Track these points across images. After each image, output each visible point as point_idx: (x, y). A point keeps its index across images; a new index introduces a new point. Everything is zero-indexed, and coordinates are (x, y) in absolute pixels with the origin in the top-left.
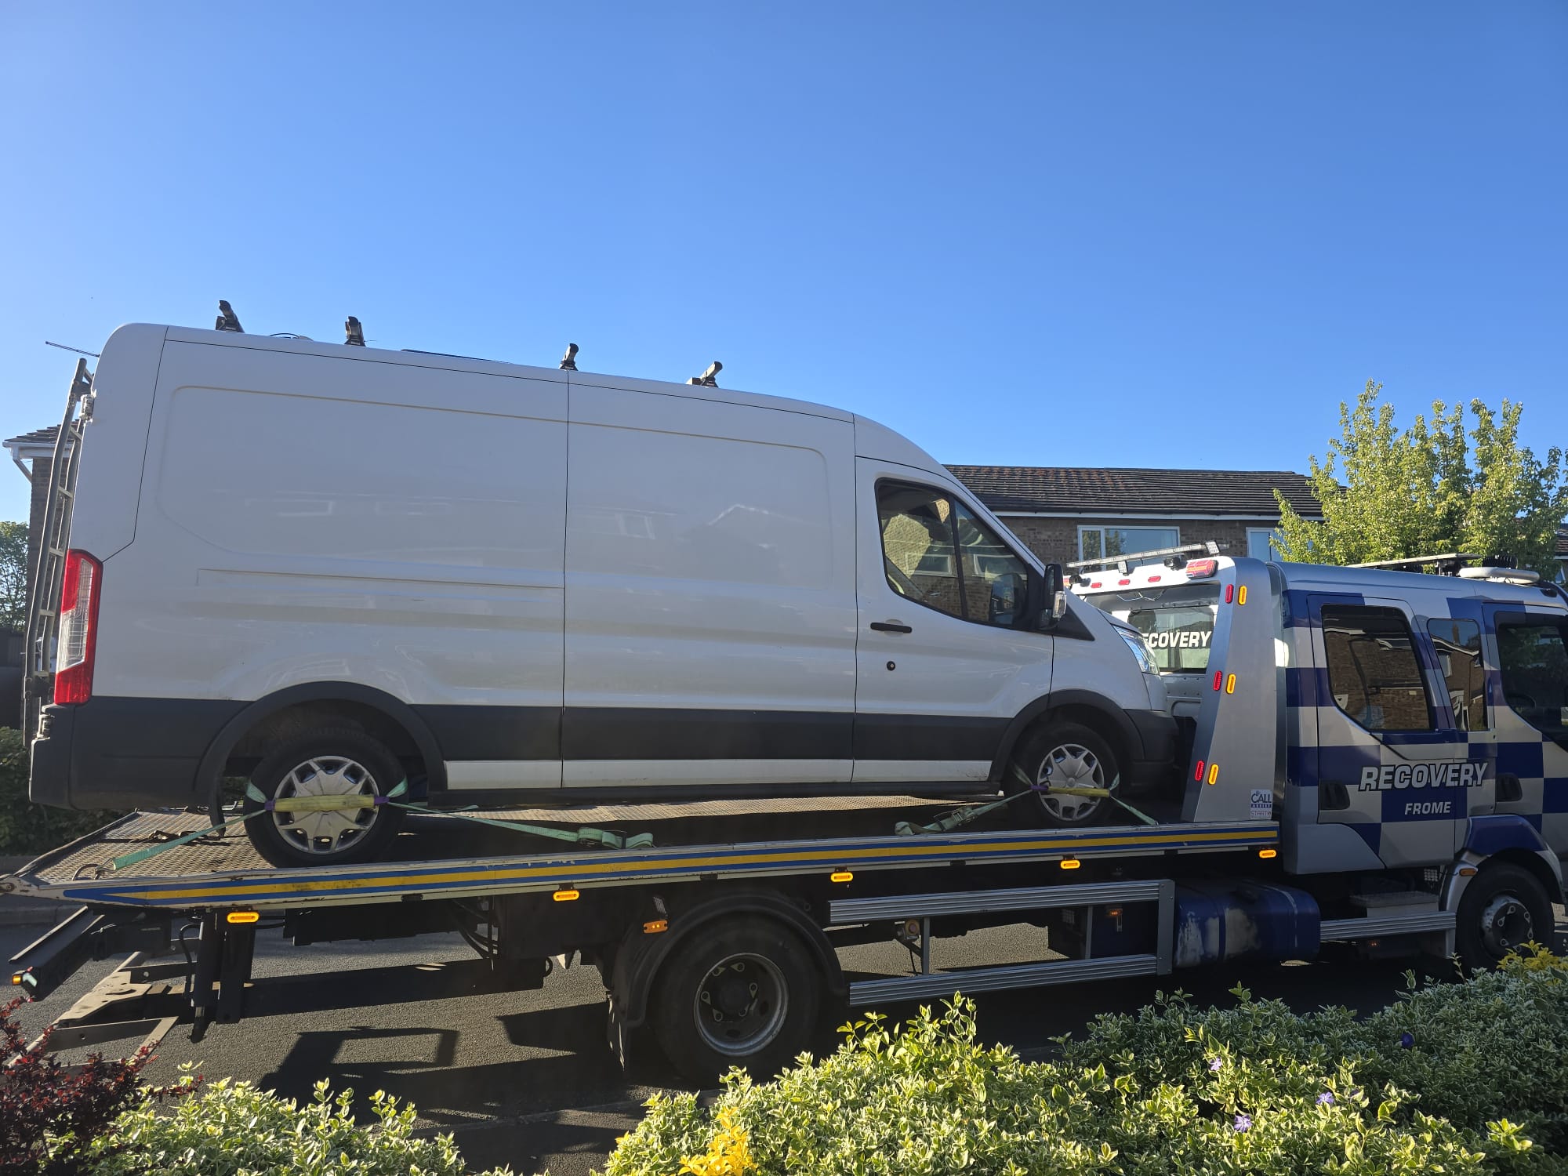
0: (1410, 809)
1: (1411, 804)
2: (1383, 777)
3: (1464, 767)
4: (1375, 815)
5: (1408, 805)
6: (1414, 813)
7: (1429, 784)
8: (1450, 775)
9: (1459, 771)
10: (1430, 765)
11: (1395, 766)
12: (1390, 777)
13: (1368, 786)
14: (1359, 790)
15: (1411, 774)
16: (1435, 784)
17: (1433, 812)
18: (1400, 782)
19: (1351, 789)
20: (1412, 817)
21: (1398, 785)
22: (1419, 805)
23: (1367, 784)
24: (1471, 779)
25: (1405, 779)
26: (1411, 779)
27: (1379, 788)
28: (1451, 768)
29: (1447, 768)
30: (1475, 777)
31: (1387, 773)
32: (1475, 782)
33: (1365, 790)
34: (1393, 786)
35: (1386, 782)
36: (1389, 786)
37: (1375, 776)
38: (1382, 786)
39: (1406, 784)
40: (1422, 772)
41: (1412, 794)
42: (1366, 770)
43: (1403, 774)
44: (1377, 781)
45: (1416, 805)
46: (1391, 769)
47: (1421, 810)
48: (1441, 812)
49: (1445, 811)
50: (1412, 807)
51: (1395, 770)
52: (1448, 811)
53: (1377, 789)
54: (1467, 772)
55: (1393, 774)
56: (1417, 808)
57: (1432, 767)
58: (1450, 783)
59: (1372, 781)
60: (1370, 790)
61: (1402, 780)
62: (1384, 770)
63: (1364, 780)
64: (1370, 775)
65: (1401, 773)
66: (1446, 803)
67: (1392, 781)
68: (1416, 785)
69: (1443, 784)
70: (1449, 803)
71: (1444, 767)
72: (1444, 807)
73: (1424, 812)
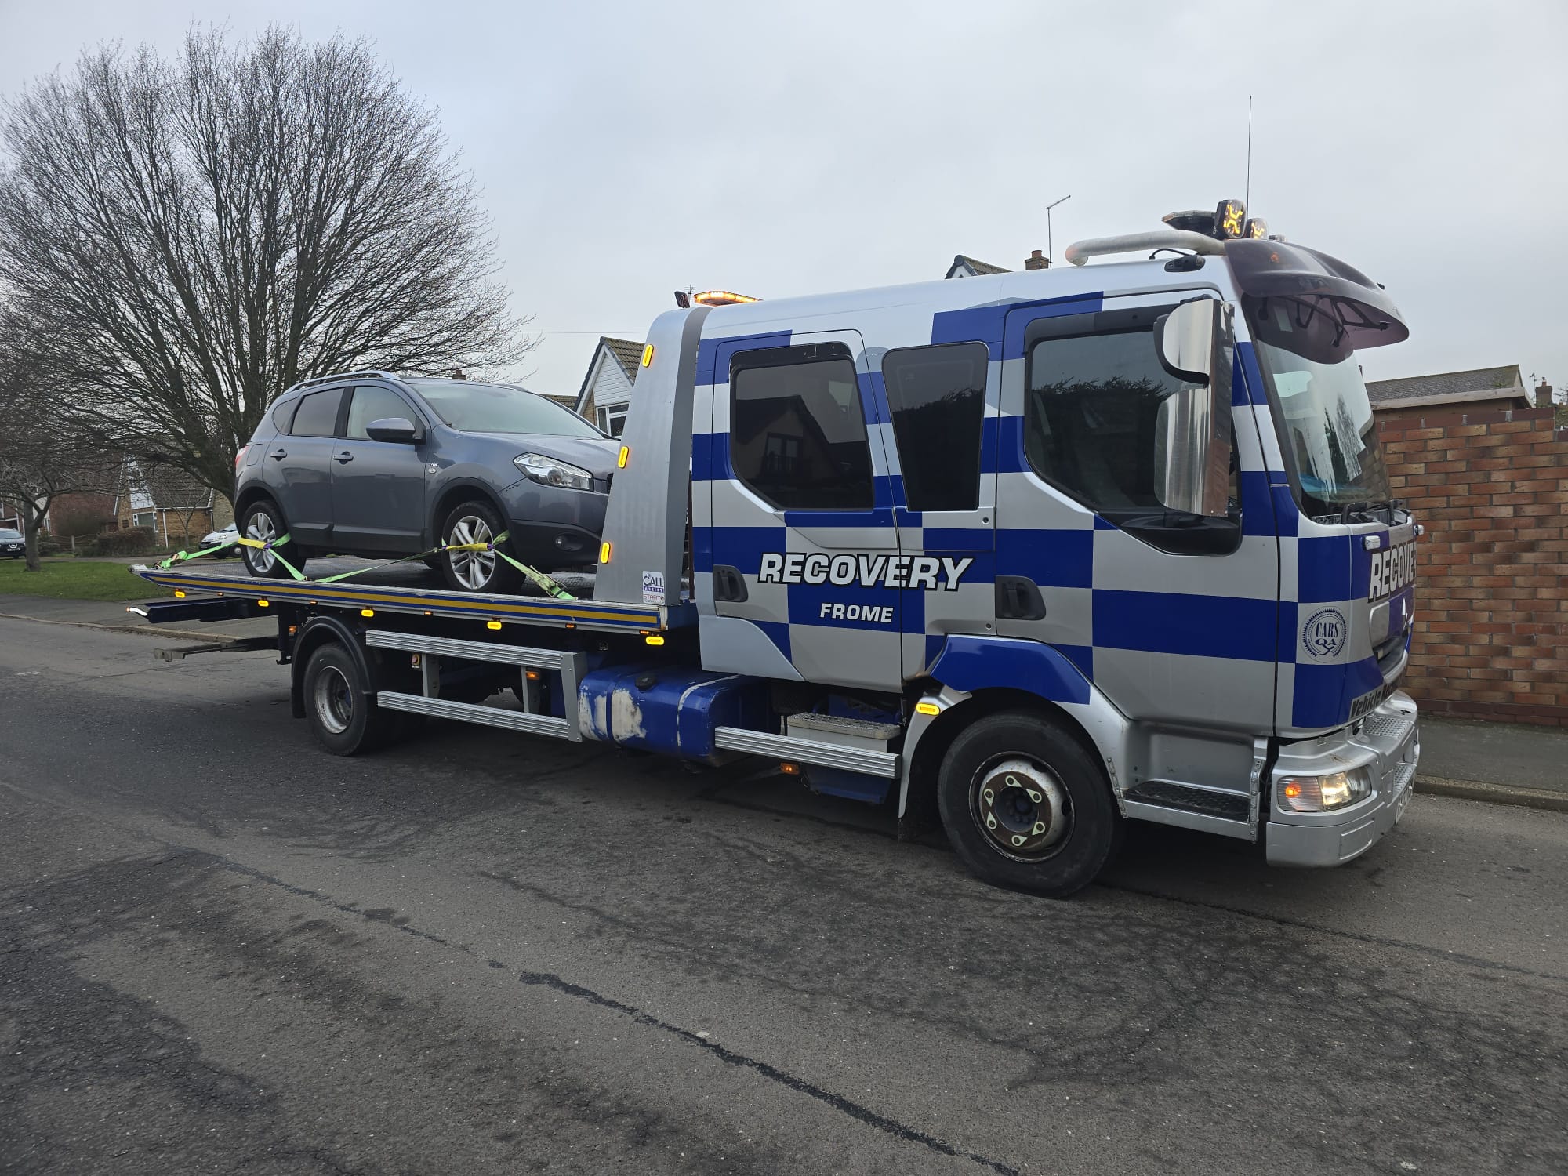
0: (828, 611)
1: (830, 605)
2: (789, 568)
3: (918, 563)
4: (781, 615)
5: (824, 605)
6: (834, 616)
7: (856, 582)
8: (892, 571)
9: (909, 567)
10: (858, 556)
11: (805, 554)
12: (798, 568)
13: (770, 578)
14: (759, 581)
15: (829, 566)
16: (868, 581)
17: (863, 619)
18: (813, 575)
19: (749, 579)
20: (829, 621)
21: (809, 579)
22: (842, 607)
23: (768, 575)
24: (934, 579)
25: (819, 572)
26: (828, 573)
27: (784, 581)
28: (893, 561)
29: (887, 561)
30: (942, 576)
31: (794, 563)
32: (942, 585)
33: (766, 582)
34: (803, 579)
35: (793, 573)
36: (797, 579)
37: (778, 566)
38: (787, 578)
39: (822, 578)
40: (847, 564)
41: (829, 592)
42: (767, 558)
43: (817, 566)
44: (781, 571)
45: (836, 606)
46: (801, 558)
47: (845, 613)
48: (876, 619)
49: (883, 620)
50: (831, 609)
51: (805, 559)
52: (889, 621)
53: (781, 582)
54: (926, 569)
55: (803, 564)
56: (839, 611)
57: (863, 560)
58: (890, 582)
59: (775, 571)
60: (772, 582)
61: (815, 573)
62: (790, 558)
63: (765, 570)
64: (772, 564)
65: (815, 563)
66: (885, 609)
67: (801, 574)
68: (835, 579)
69: (880, 583)
70: (891, 609)
71: (881, 560)
72: (885, 614)
73: (849, 616)
